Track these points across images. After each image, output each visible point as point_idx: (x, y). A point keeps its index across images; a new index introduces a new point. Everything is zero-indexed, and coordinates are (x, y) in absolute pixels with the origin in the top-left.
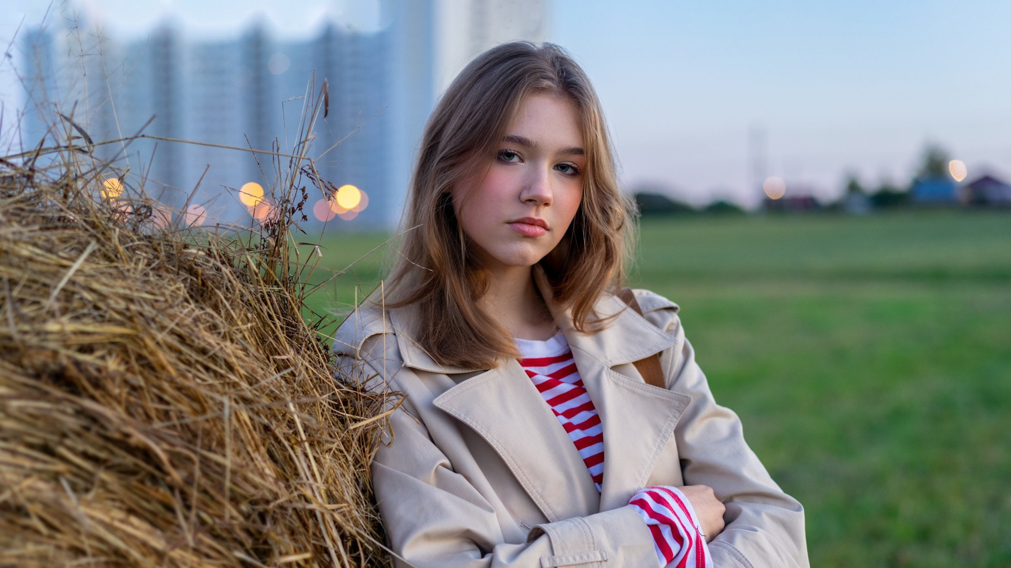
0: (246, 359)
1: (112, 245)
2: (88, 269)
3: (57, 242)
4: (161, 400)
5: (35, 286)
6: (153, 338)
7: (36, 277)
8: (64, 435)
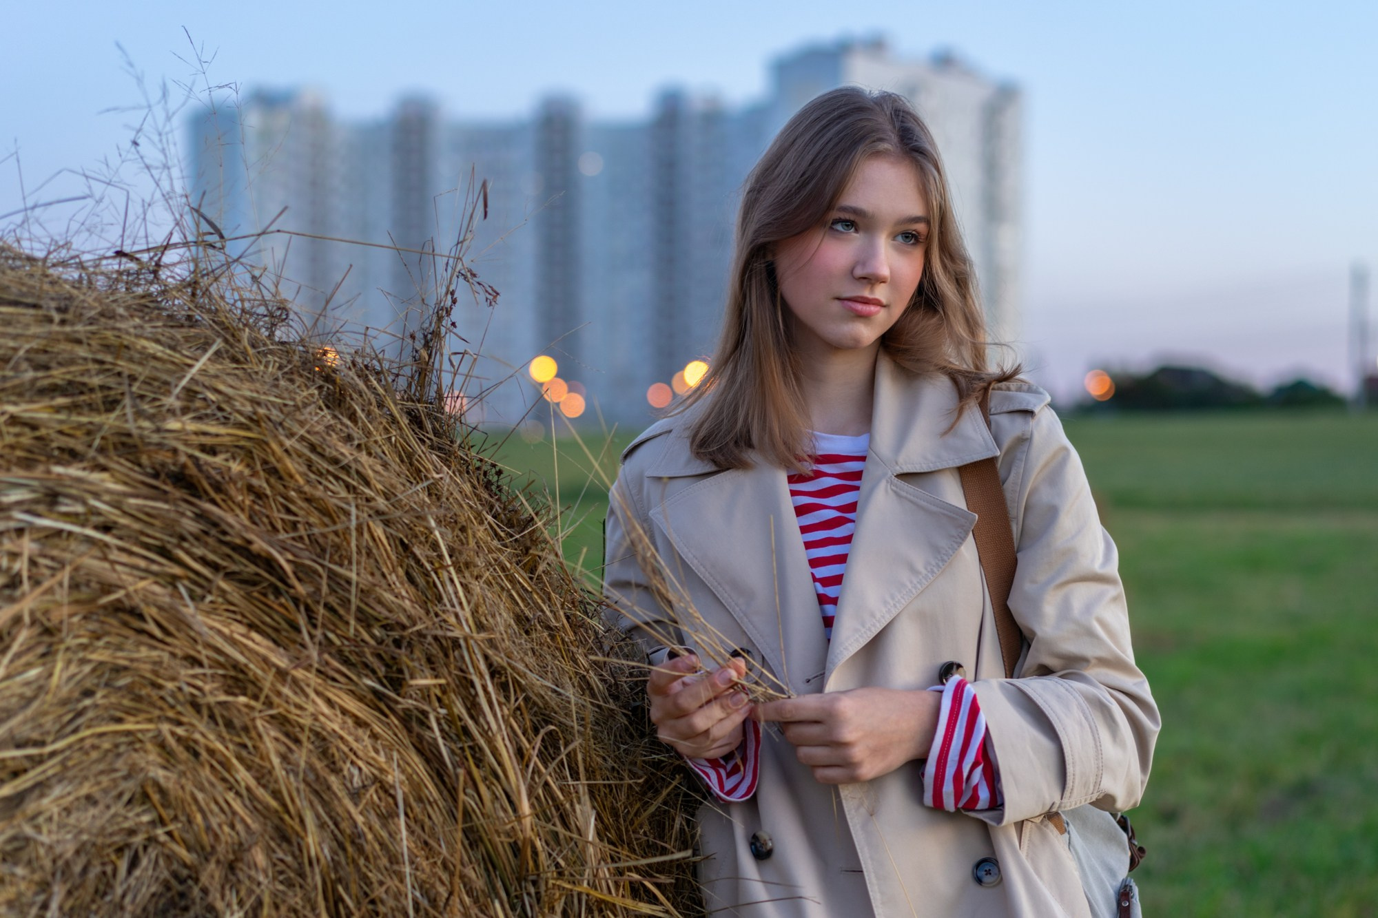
0: (385, 473)
1: (241, 347)
2: (213, 369)
3: (182, 340)
4: (289, 511)
5: (156, 384)
6: (281, 444)
7: (159, 375)
8: (183, 538)
